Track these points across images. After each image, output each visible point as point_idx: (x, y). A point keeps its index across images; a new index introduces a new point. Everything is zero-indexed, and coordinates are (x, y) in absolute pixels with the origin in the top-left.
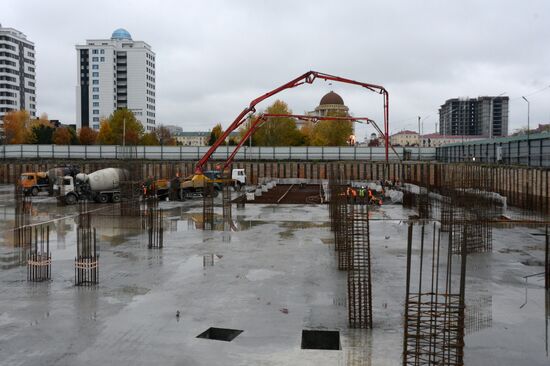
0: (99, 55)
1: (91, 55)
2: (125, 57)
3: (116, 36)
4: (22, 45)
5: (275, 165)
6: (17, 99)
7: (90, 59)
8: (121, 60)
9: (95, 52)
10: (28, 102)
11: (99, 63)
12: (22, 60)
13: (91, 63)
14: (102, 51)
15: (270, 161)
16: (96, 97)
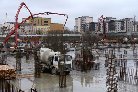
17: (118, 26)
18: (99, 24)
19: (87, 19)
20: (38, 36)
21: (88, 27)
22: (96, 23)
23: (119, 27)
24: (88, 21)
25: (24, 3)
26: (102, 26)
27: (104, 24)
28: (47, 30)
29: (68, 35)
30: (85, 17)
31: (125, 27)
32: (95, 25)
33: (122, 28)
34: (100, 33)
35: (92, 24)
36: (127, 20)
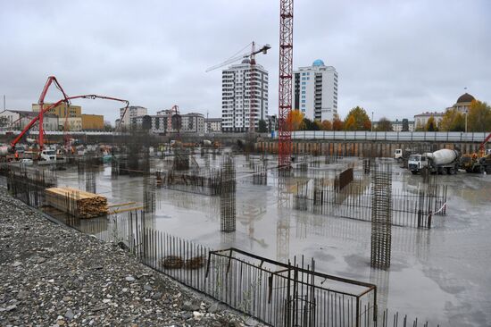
0: (306, 76)
1: (301, 76)
2: (321, 77)
3: (315, 64)
4: (263, 73)
5: (468, 145)
6: (259, 104)
7: (301, 79)
8: (319, 78)
9: (304, 74)
10: (264, 106)
11: (306, 81)
12: (263, 82)
13: (301, 81)
14: (308, 74)
15: (458, 142)
16: (304, 101)
17: (185, 123)
18: (157, 119)
19: (138, 109)
20: (61, 133)
21: (141, 122)
22: (154, 117)
23: (187, 125)
24: (140, 113)
25: (54, 78)
26: (161, 122)
27: (165, 119)
28: (76, 124)
29: (108, 133)
30: (136, 108)
31: (195, 124)
32: (151, 120)
33: (191, 126)
34: (159, 131)
35: (147, 119)
36: (197, 116)
